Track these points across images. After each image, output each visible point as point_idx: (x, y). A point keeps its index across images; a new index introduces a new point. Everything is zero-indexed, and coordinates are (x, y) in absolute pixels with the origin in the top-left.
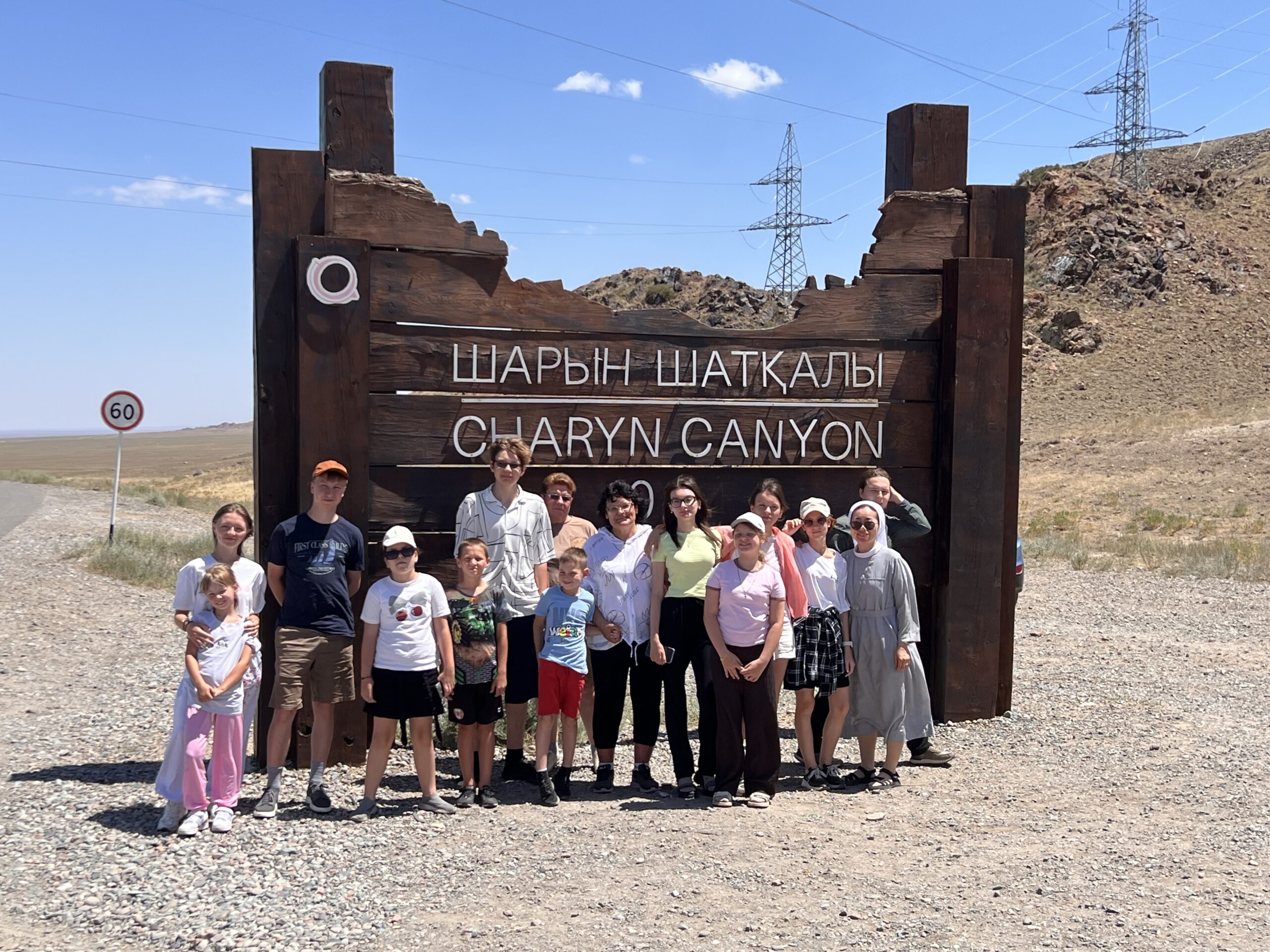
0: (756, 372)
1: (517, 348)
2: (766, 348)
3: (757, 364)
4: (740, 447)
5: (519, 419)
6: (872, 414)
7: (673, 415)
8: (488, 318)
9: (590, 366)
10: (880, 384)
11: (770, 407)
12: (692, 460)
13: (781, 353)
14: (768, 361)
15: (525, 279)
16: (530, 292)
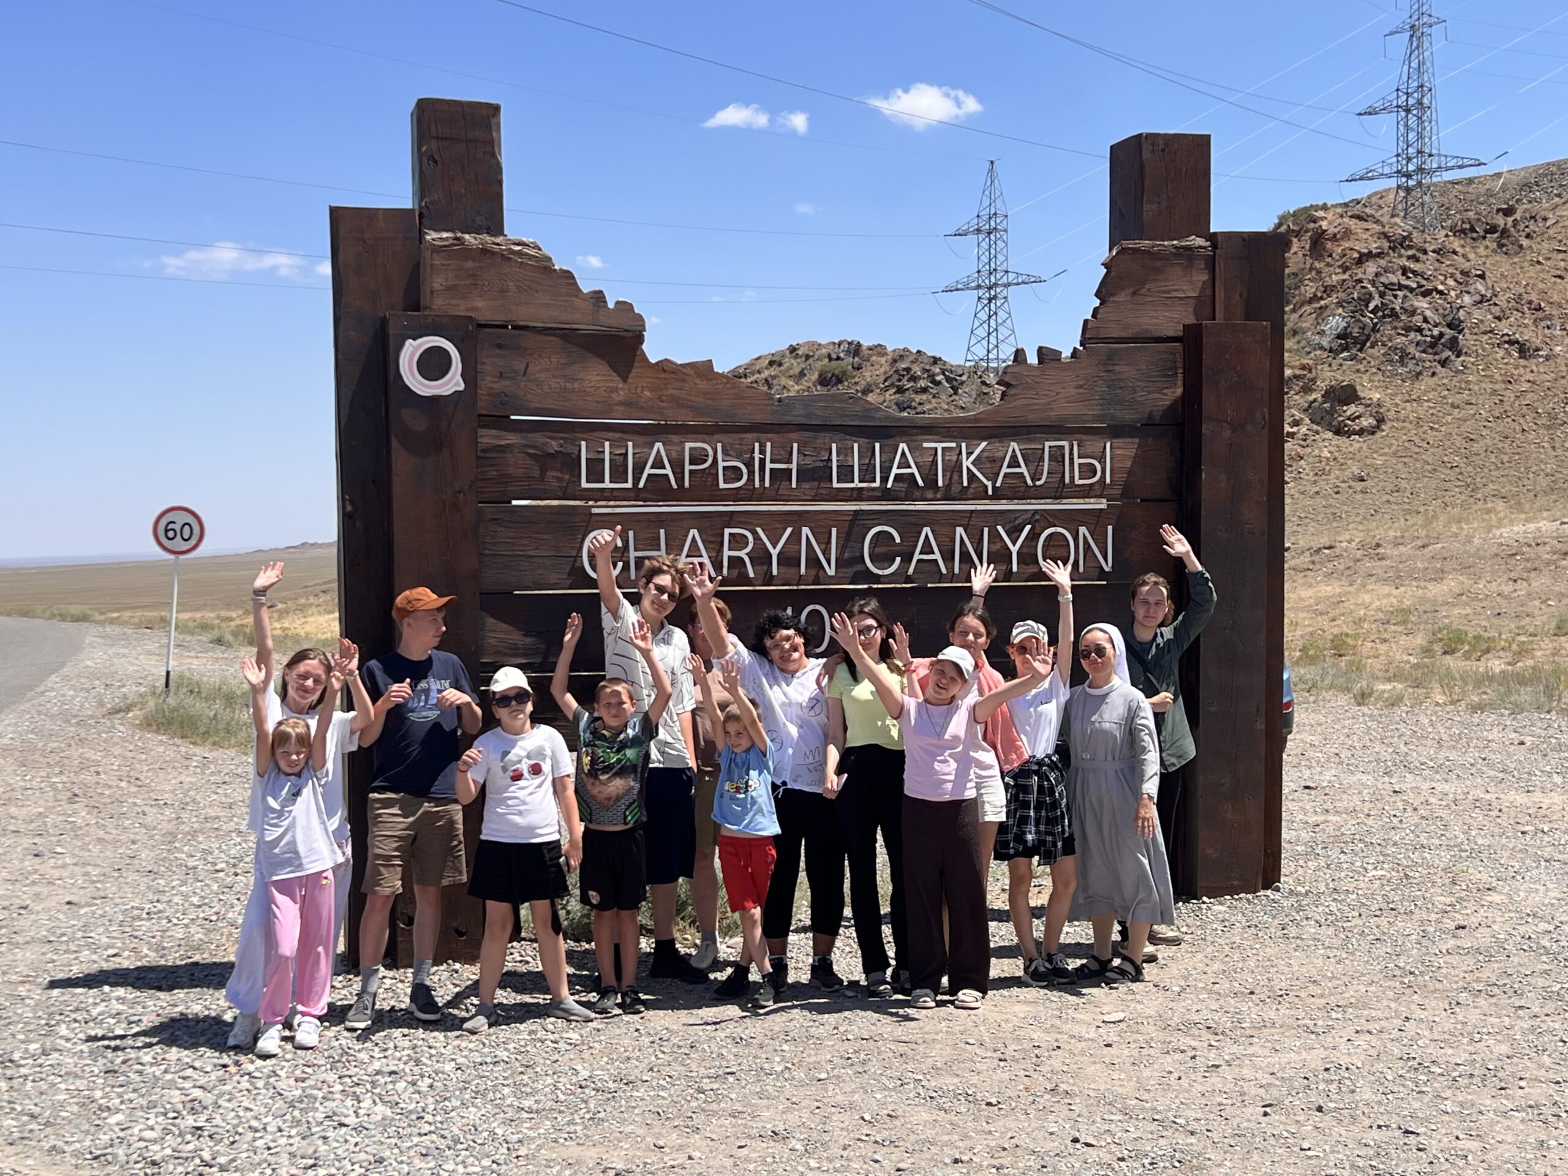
0: (955, 468)
1: (658, 445)
2: (965, 438)
3: (955, 458)
4: (936, 561)
5: (662, 531)
6: (1099, 517)
7: (852, 522)
8: (621, 408)
9: (749, 465)
10: (1108, 480)
11: (972, 511)
12: (878, 579)
13: (984, 444)
14: (969, 454)
15: (666, 360)
16: (673, 376)
